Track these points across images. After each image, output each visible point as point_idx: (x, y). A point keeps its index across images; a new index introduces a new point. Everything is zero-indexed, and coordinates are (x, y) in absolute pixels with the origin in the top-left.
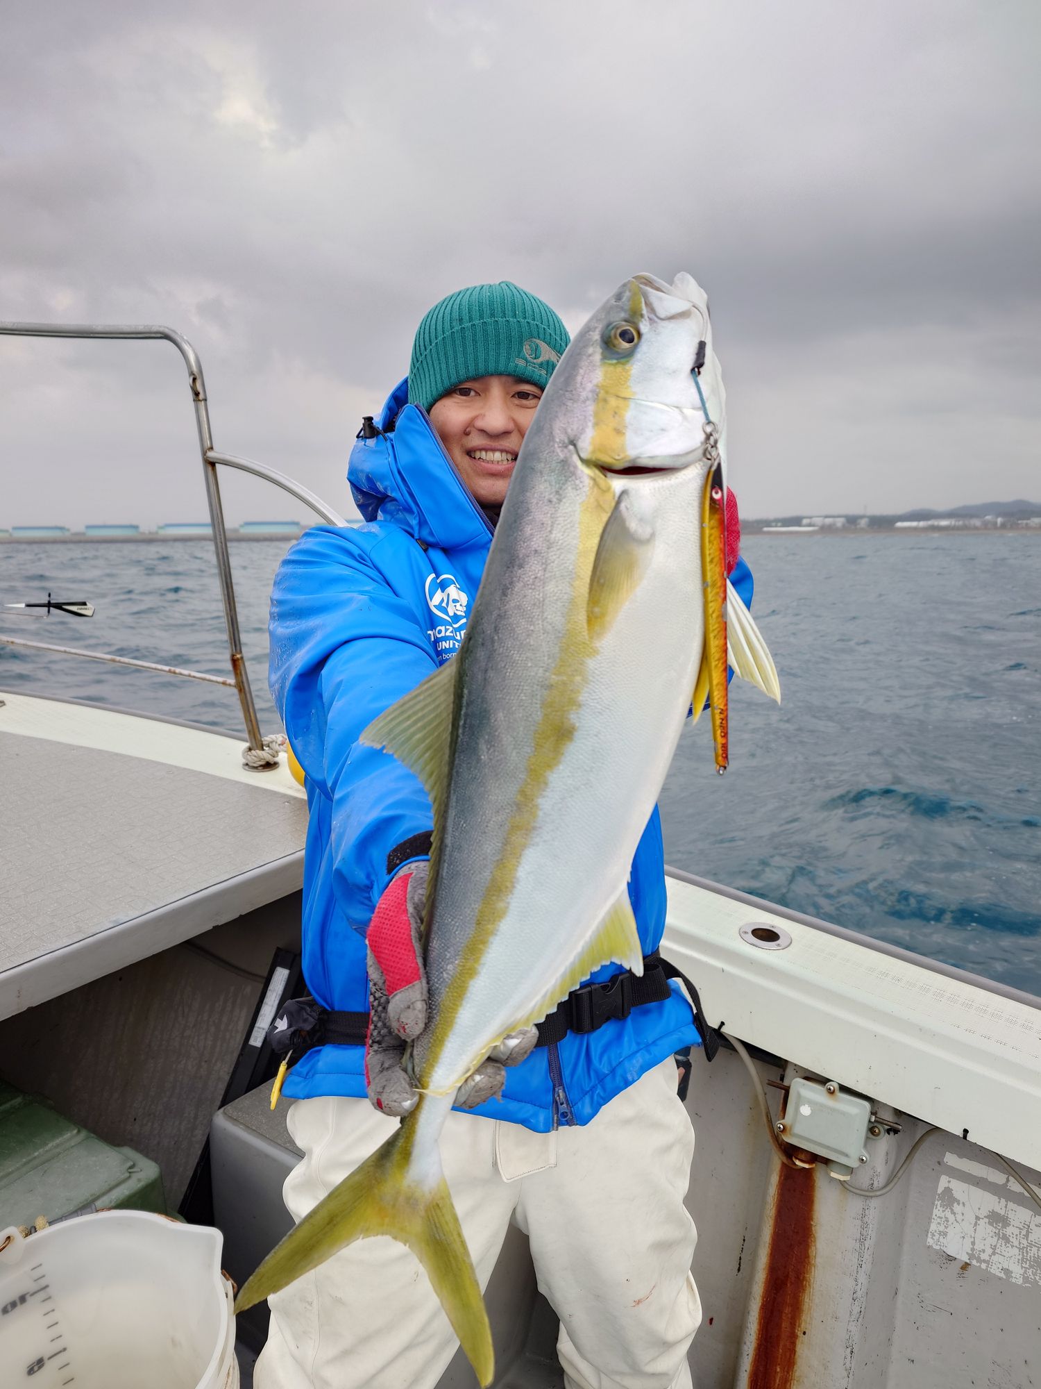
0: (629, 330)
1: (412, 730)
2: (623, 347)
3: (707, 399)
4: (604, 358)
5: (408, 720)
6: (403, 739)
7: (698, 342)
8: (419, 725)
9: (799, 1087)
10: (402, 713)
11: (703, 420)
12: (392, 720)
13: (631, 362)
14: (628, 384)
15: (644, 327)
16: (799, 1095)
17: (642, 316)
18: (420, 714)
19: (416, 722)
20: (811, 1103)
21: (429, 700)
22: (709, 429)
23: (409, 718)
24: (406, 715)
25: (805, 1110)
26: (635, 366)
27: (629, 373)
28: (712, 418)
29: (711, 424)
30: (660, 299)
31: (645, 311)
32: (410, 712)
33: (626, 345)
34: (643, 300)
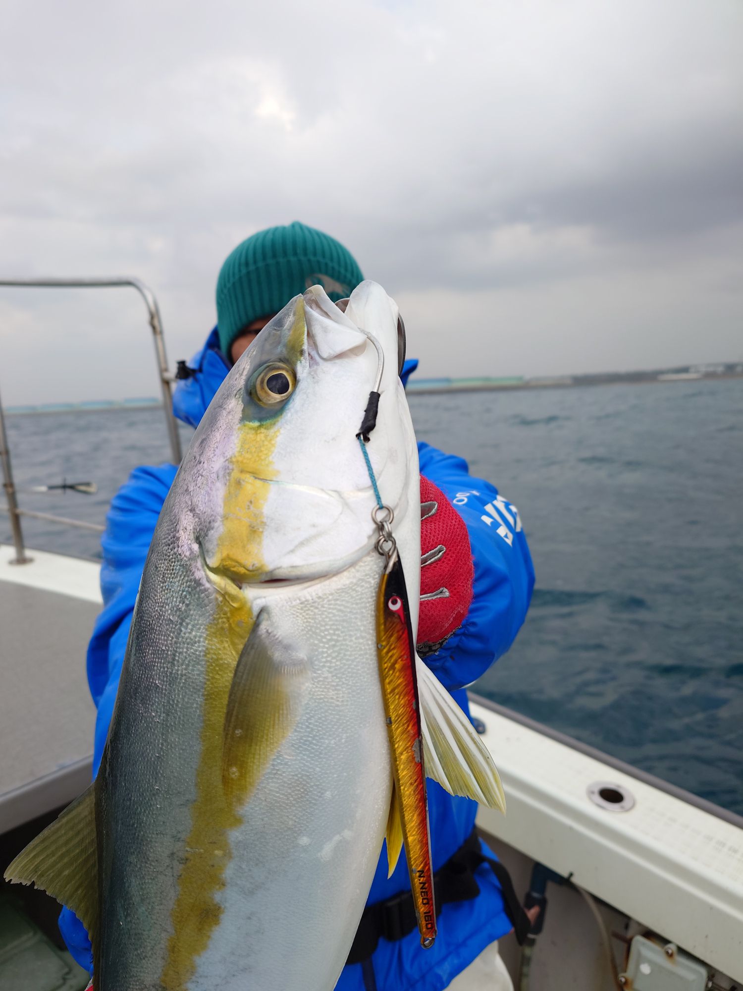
0: (283, 374)
1: (59, 866)
2: (272, 401)
3: (380, 474)
4: (245, 418)
5: (54, 856)
6: (52, 874)
7: (370, 392)
8: (66, 860)
9: (640, 944)
10: (46, 848)
11: (373, 504)
12: (34, 857)
13: (279, 424)
14: (270, 458)
15: (302, 369)
16: (639, 954)
17: (302, 352)
18: (64, 849)
19: (62, 857)
20: (651, 963)
21: (71, 833)
22: (381, 516)
23: (53, 854)
24: (49, 851)
25: (645, 969)
26: (282, 431)
27: (273, 442)
28: (385, 502)
29: (384, 509)
30: (325, 330)
31: (305, 347)
32: (53, 848)
33: (277, 397)
34: (306, 329)
